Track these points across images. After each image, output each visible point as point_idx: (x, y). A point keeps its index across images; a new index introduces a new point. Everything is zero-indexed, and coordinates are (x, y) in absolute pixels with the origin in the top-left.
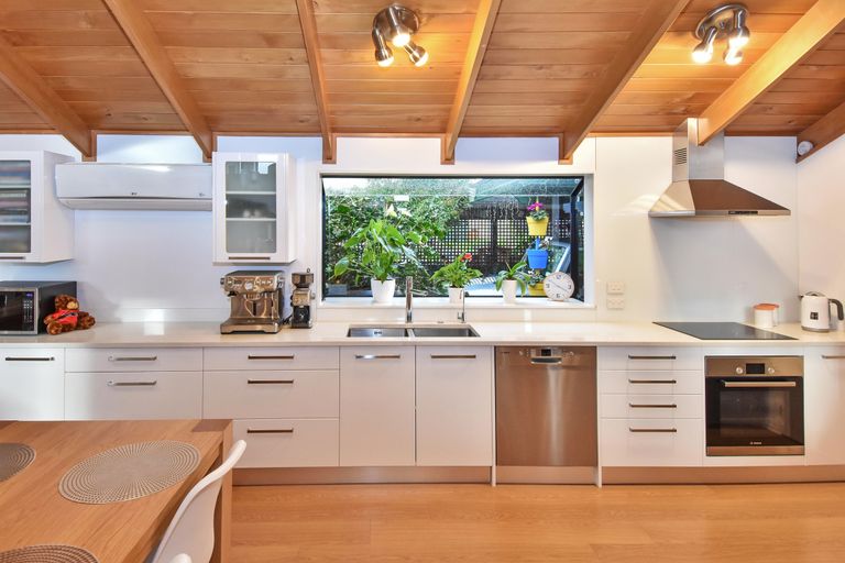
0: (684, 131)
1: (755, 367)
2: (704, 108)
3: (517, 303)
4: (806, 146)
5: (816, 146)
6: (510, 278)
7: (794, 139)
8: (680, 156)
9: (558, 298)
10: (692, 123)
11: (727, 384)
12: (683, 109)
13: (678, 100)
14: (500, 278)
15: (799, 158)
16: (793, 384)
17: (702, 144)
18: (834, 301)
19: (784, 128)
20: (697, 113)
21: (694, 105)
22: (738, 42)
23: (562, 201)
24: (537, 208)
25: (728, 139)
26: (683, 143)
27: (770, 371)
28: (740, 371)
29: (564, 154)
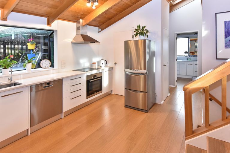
0: (79, 22)
1: (95, 76)
2: (84, 17)
3: (31, 71)
4: (100, 30)
5: (102, 30)
6: (29, 63)
7: (98, 28)
8: (78, 28)
9: (46, 68)
10: (81, 20)
11: (91, 81)
12: (80, 17)
13: (79, 14)
14: (25, 63)
15: (99, 32)
16: (101, 78)
17: (83, 26)
18: (105, 60)
19: (97, 25)
20: (82, 19)
21: (82, 16)
22: (96, 4)
23: (45, 38)
24: (31, 40)
25: (88, 26)
26: (79, 25)
27: (97, 76)
28: (93, 78)
29: (49, 23)
